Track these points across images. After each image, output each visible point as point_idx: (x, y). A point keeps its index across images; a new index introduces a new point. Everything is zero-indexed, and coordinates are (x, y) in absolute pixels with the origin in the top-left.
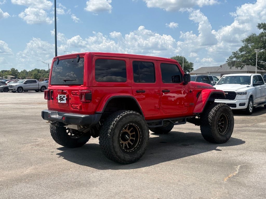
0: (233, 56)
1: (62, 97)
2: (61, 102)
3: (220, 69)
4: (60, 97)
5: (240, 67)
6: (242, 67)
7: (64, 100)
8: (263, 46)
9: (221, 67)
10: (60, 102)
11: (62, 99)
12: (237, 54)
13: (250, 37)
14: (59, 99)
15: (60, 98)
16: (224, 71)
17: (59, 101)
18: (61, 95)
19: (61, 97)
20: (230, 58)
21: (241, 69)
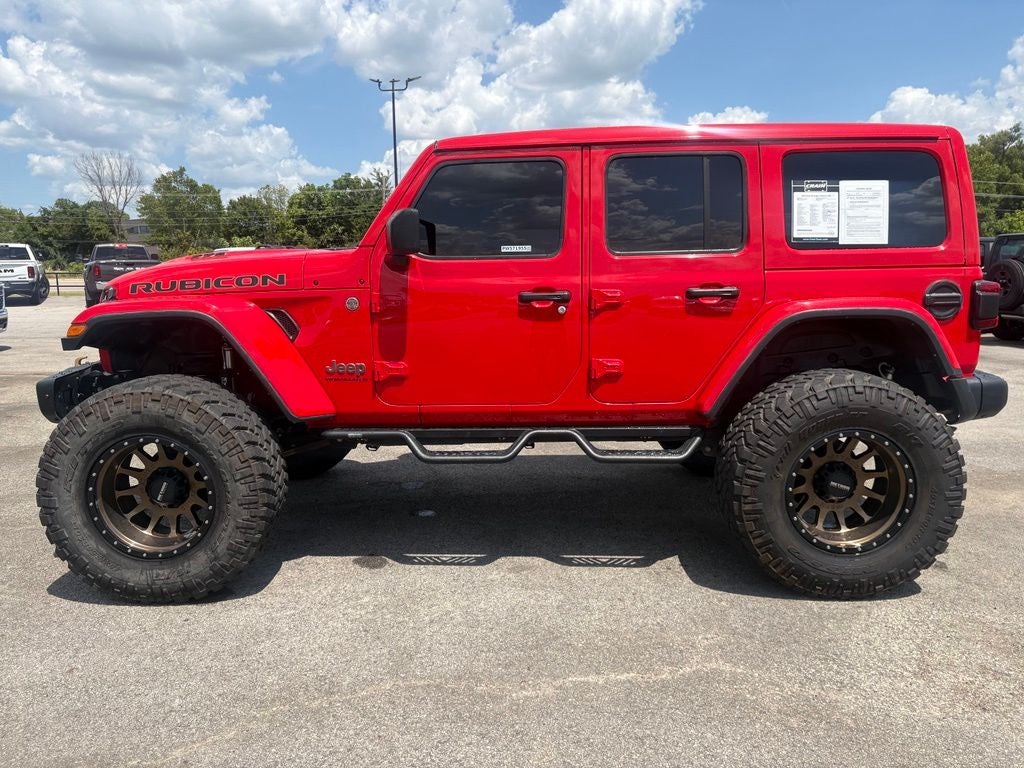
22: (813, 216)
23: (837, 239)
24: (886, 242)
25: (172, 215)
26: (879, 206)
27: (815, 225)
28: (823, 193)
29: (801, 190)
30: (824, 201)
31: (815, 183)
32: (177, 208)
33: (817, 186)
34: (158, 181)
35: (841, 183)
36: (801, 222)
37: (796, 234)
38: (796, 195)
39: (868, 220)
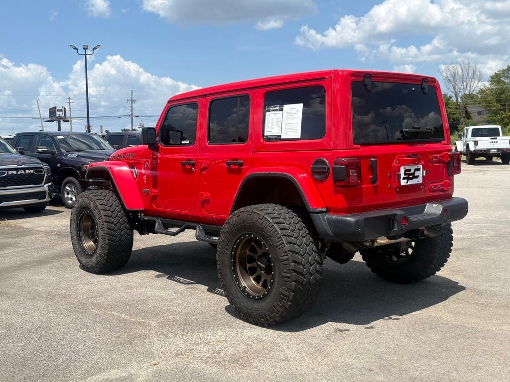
1: (412, 171)
2: (409, 183)
4: (406, 171)
7: (417, 177)
10: (407, 182)
11: (410, 176)
14: (402, 176)
15: (405, 174)
17: (403, 182)
18: (407, 168)
19: (410, 170)
22: (272, 124)
23: (280, 136)
24: (300, 137)
25: (498, 101)
26: (298, 117)
27: (273, 129)
28: (277, 112)
29: (269, 111)
30: (277, 116)
31: (274, 107)
32: (503, 96)
33: (275, 109)
34: (492, 77)
35: (285, 106)
36: (268, 128)
37: (266, 134)
38: (267, 114)
39: (293, 125)
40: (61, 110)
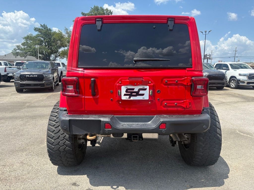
0: (17, 48)
1: (136, 90)
3: (5, 58)
4: (128, 89)
5: (24, 56)
6: (26, 57)
8: (39, 43)
9: (5, 56)
11: (134, 94)
12: (20, 47)
13: (28, 36)
14: (123, 93)
15: (127, 92)
16: (8, 59)
17: (124, 98)
19: (132, 89)
20: (14, 49)
21: (25, 58)
40: (209, 55)
